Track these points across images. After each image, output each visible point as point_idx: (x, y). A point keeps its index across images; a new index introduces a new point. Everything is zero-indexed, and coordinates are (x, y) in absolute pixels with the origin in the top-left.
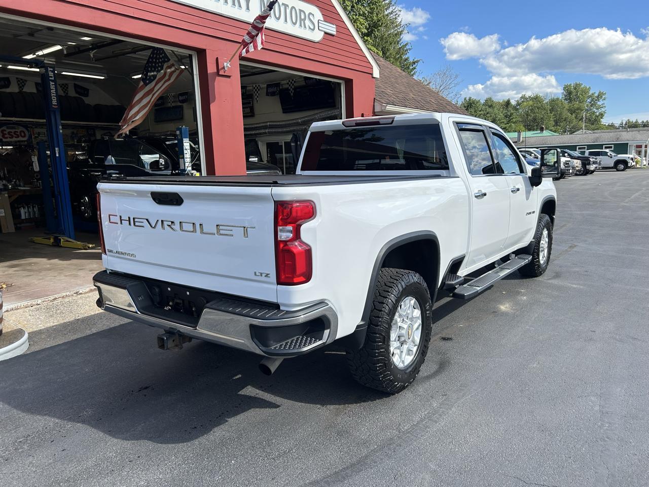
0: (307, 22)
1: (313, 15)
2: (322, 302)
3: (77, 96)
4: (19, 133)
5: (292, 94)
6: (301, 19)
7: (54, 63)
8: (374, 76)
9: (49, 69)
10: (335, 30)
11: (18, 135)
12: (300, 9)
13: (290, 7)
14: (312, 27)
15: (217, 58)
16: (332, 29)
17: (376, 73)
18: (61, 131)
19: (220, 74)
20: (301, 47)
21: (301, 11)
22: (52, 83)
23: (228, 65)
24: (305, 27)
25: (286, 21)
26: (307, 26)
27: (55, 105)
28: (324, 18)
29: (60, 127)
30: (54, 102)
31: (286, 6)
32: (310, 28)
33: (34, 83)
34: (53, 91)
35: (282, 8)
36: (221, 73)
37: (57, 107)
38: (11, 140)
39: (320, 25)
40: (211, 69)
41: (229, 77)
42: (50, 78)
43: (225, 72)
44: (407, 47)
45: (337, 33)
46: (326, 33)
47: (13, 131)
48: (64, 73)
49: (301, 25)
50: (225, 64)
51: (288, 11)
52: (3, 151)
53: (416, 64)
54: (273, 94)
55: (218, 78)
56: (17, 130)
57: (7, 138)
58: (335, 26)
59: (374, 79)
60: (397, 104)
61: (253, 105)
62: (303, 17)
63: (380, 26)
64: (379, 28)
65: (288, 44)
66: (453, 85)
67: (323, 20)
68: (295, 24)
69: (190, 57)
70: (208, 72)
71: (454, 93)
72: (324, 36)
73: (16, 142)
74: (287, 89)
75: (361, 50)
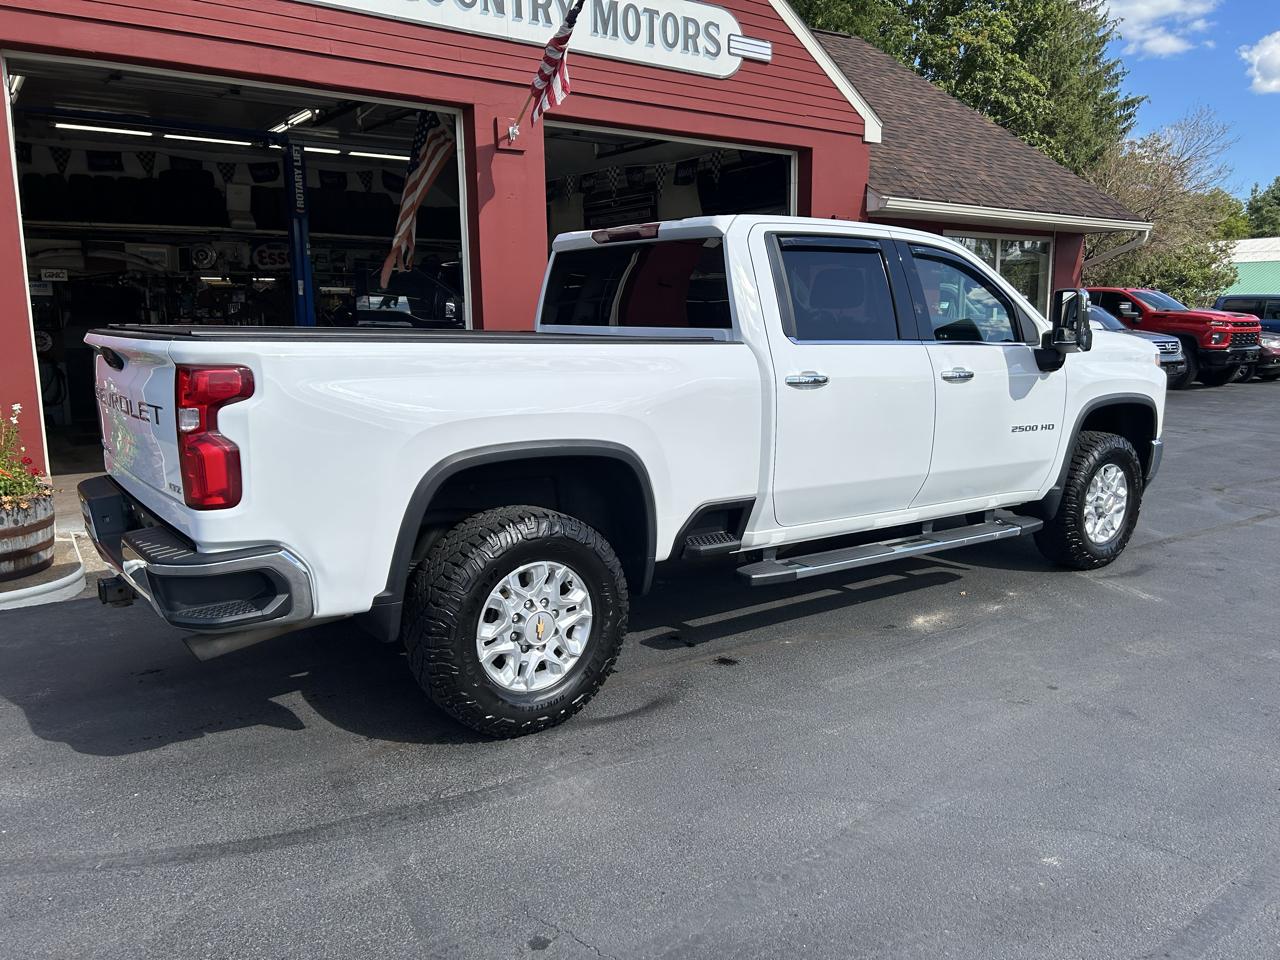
0: (702, 41)
1: (717, 26)
2: (273, 546)
3: (385, 191)
4: (285, 257)
5: (716, 181)
6: (688, 34)
7: (337, 137)
8: (866, 140)
9: (294, 148)
10: (769, 52)
11: (283, 259)
12: (684, 18)
13: (662, 15)
14: (713, 50)
15: (496, 119)
16: (763, 51)
17: (873, 132)
18: (309, 253)
19: (500, 147)
20: (688, 91)
21: (687, 20)
22: (297, 171)
23: (516, 130)
24: (696, 50)
25: (651, 40)
26: (701, 49)
27: (300, 208)
28: (743, 30)
29: (308, 246)
30: (300, 203)
31: (652, 13)
32: (708, 52)
33: (317, 172)
34: (299, 185)
35: (644, 19)
36: (503, 145)
37: (303, 211)
38: (272, 267)
39: (732, 44)
40: (483, 138)
41: (521, 152)
42: (296, 164)
43: (509, 144)
44: (1118, 69)
45: (773, 59)
46: (746, 59)
47: (277, 252)
48: (352, 153)
49: (686, 48)
50: (511, 129)
51: (657, 23)
52: (261, 285)
53: (1137, 106)
54: (686, 181)
55: (498, 156)
56: (282, 251)
57: (266, 264)
58: (769, 45)
59: (867, 145)
60: (928, 197)
61: (656, 201)
62: (691, 31)
63: (1048, 29)
64: (1047, 32)
65: (658, 86)
66: (1215, 150)
67: (740, 34)
68: (672, 46)
69: (453, 119)
70: (477, 145)
71: (1216, 167)
72: (742, 65)
73: (278, 271)
74: (710, 171)
75: (837, 88)
